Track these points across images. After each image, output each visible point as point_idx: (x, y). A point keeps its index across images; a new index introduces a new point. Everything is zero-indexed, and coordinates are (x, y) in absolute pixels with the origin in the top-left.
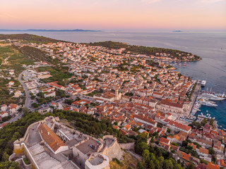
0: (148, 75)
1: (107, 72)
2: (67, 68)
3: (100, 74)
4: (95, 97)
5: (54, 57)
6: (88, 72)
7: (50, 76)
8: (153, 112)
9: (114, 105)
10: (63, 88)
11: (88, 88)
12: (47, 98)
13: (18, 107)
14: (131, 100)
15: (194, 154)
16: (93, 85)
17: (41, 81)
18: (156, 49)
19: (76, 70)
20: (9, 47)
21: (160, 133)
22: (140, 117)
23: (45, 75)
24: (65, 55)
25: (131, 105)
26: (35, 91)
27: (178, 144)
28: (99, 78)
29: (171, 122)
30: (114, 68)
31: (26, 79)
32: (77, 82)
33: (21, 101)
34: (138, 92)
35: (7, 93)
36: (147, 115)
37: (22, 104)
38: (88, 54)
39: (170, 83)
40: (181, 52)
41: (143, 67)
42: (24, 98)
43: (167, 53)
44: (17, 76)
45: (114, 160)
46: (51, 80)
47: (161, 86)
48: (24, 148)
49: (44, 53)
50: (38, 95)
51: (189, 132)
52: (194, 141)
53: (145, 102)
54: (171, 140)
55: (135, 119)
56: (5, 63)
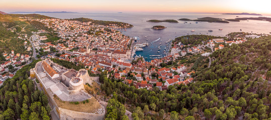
0: (105, 36)
1: (81, 36)
2: (57, 34)
3: (76, 37)
4: (74, 52)
5: (49, 27)
6: (69, 36)
7: (47, 39)
8: (109, 59)
9: (86, 56)
10: (54, 46)
11: (69, 46)
12: (45, 52)
13: (29, 57)
14: (96, 53)
15: (135, 79)
16: (72, 44)
17: (42, 41)
18: (109, 22)
19: (62, 35)
20: (25, 21)
21: (114, 71)
22: (102, 62)
23: (44, 38)
24: (56, 26)
25: (96, 56)
26: (38, 48)
27: (126, 75)
28: (76, 40)
29: (121, 63)
30: (85, 33)
31: (33, 40)
32: (62, 42)
33: (31, 53)
34: (100, 47)
35: (24, 48)
36: (106, 61)
37: (32, 55)
38: (69, 25)
39: (118, 40)
40: (123, 23)
41: (102, 32)
42: (32, 51)
43: (115, 24)
45: (86, 84)
46: (47, 41)
47: (113, 43)
49: (44, 24)
50: (40, 50)
51: (131, 67)
52: (134, 71)
53: (105, 54)
54: (121, 74)
55: (100, 64)
56: (23, 30)
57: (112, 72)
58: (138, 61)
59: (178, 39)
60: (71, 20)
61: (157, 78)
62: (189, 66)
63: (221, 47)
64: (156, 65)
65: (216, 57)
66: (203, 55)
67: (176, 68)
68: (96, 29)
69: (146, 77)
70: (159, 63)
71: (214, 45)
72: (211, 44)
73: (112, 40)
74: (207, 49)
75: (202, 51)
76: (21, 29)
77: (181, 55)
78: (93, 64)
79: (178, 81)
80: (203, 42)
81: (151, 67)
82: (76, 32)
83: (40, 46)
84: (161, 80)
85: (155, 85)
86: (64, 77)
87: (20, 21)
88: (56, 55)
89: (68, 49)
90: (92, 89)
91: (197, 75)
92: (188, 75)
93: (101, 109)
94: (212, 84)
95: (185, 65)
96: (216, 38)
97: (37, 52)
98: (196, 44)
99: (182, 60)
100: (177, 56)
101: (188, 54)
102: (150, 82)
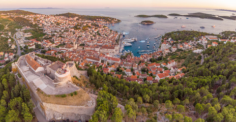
0: (93, 31)
1: (67, 31)
2: (42, 30)
3: (62, 33)
4: (60, 48)
5: (34, 23)
6: (55, 32)
7: (31, 35)
8: (97, 54)
9: (73, 52)
10: (39, 43)
11: (55, 42)
12: (30, 49)
13: (14, 55)
14: (83, 48)
15: (124, 74)
16: (59, 40)
17: (26, 38)
18: (96, 17)
19: (48, 31)
20: (8, 18)
21: (103, 66)
22: (90, 58)
23: (29, 35)
24: (41, 22)
25: (84, 52)
26: (23, 45)
27: (115, 71)
28: (62, 35)
29: (109, 58)
30: (71, 28)
31: (18, 38)
32: (48, 39)
33: (15, 51)
34: (88, 43)
35: (8, 46)
36: (94, 56)
37: (16, 53)
38: (55, 20)
39: (106, 35)
40: (110, 18)
41: (90, 27)
42: (16, 49)
43: (103, 19)
44: (12, 36)
45: (74, 77)
46: (32, 38)
47: (101, 38)
48: (17, 68)
49: (28, 21)
50: (24, 47)
51: (119, 62)
52: (123, 66)
53: (92, 49)
54: (110, 69)
55: (87, 59)
56: (6, 28)
57: (101, 67)
58: (126, 56)
59: (168, 35)
60: (57, 15)
61: (147, 73)
62: (179, 62)
63: (214, 45)
64: (146, 60)
65: (209, 54)
66: (195, 51)
67: (167, 63)
68: (82, 24)
69: (136, 71)
70: (149, 58)
71: (206, 42)
72: (204, 41)
73: (99, 35)
74: (199, 46)
75: (193, 48)
76: (4, 27)
77: (171, 51)
78: (80, 59)
79: (169, 76)
80: (194, 38)
81: (140, 62)
82: (62, 27)
83: (25, 43)
84: (151, 75)
85: (145, 80)
86: (48, 69)
87: (2, 18)
88: (41, 52)
89: (54, 45)
90: (80, 82)
91: (188, 71)
92: (179, 70)
93: (91, 101)
94: (206, 80)
95: (176, 61)
96: (209, 35)
97: (22, 49)
98: (187, 40)
99: (172, 56)
100: (167, 51)
101: (179, 50)
102: (140, 76)
